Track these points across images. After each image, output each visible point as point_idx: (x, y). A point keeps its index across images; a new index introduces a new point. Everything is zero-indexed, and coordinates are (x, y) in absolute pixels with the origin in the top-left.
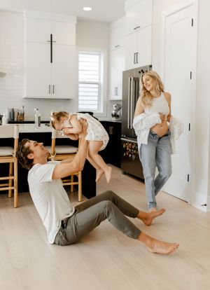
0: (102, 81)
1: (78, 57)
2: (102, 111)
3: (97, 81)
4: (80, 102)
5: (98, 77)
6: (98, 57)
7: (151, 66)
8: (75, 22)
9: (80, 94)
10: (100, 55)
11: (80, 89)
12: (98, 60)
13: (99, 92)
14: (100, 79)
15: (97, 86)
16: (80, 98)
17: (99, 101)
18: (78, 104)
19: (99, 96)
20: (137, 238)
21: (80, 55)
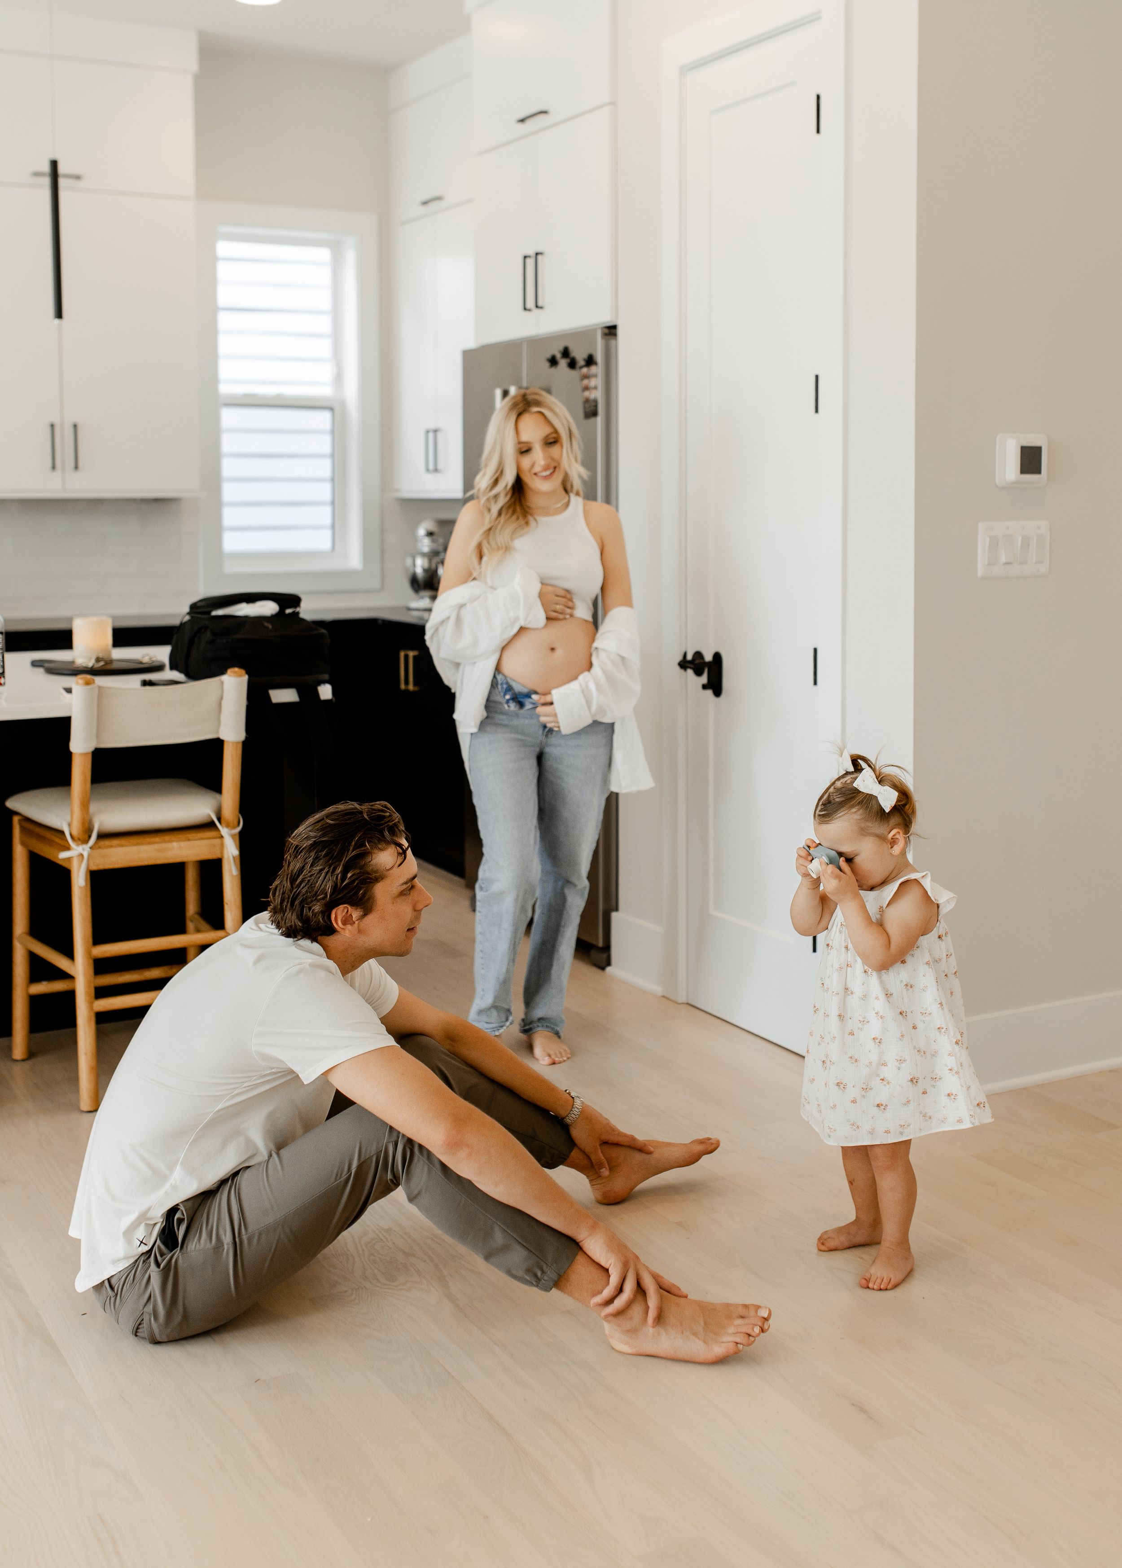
0: (351, 392)
1: (213, 259)
2: (354, 560)
3: (325, 391)
4: (230, 517)
5: (326, 372)
6: (324, 254)
7: (611, 331)
8: (192, 63)
9: (229, 468)
10: (336, 248)
11: (228, 443)
12: (325, 275)
13: (338, 457)
14: (339, 378)
15: (323, 419)
16: (229, 492)
17: (338, 503)
18: (217, 529)
19: (338, 480)
20: (559, 1282)
21: (223, 248)
